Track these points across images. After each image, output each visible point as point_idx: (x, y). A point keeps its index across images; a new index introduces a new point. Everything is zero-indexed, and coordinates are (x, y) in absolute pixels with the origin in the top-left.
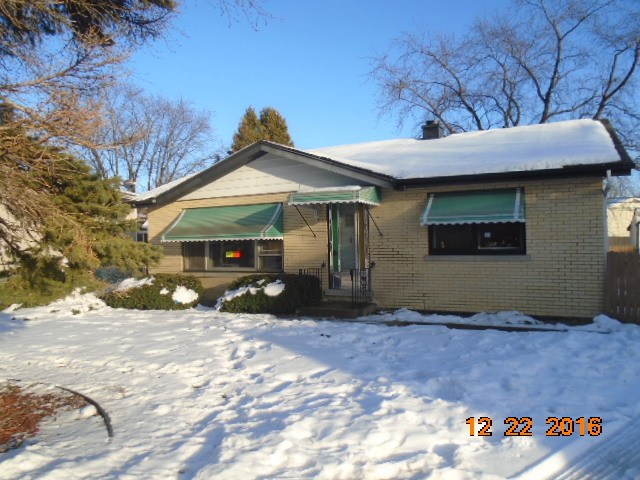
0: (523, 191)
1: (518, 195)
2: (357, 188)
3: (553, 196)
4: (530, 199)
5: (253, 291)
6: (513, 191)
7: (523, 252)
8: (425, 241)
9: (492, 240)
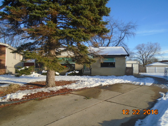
0: (115, 58)
1: (114, 58)
2: (91, 56)
3: (119, 59)
4: (116, 59)
5: (74, 72)
6: (113, 58)
7: (115, 67)
8: (100, 65)
9: (110, 65)
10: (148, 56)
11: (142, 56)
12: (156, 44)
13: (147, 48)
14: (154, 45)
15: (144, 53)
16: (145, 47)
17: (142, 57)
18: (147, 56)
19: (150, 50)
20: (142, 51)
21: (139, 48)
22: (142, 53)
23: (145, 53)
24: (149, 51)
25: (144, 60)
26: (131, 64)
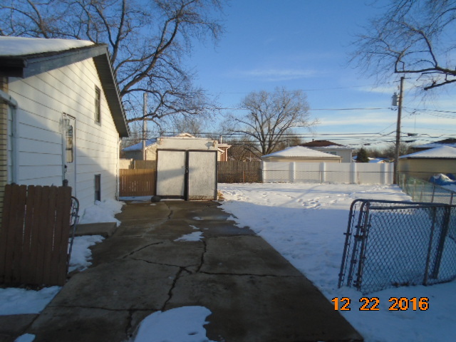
10: (276, 128)
11: (261, 127)
12: (297, 94)
13: (274, 105)
14: (291, 96)
15: (265, 119)
16: (269, 101)
17: (259, 130)
18: (274, 128)
19: (281, 111)
20: (259, 114)
21: (253, 105)
22: (260, 118)
23: (268, 120)
24: (278, 115)
25: (264, 140)
26: (183, 153)
